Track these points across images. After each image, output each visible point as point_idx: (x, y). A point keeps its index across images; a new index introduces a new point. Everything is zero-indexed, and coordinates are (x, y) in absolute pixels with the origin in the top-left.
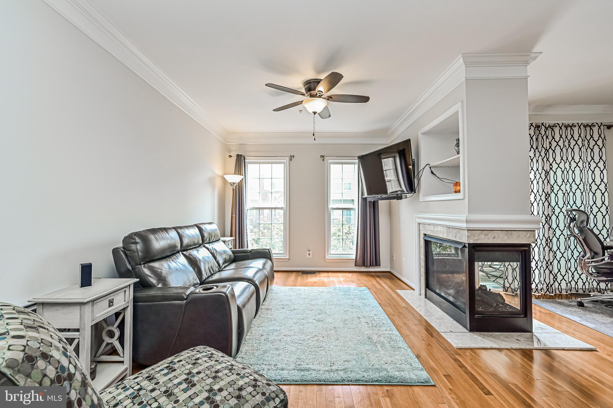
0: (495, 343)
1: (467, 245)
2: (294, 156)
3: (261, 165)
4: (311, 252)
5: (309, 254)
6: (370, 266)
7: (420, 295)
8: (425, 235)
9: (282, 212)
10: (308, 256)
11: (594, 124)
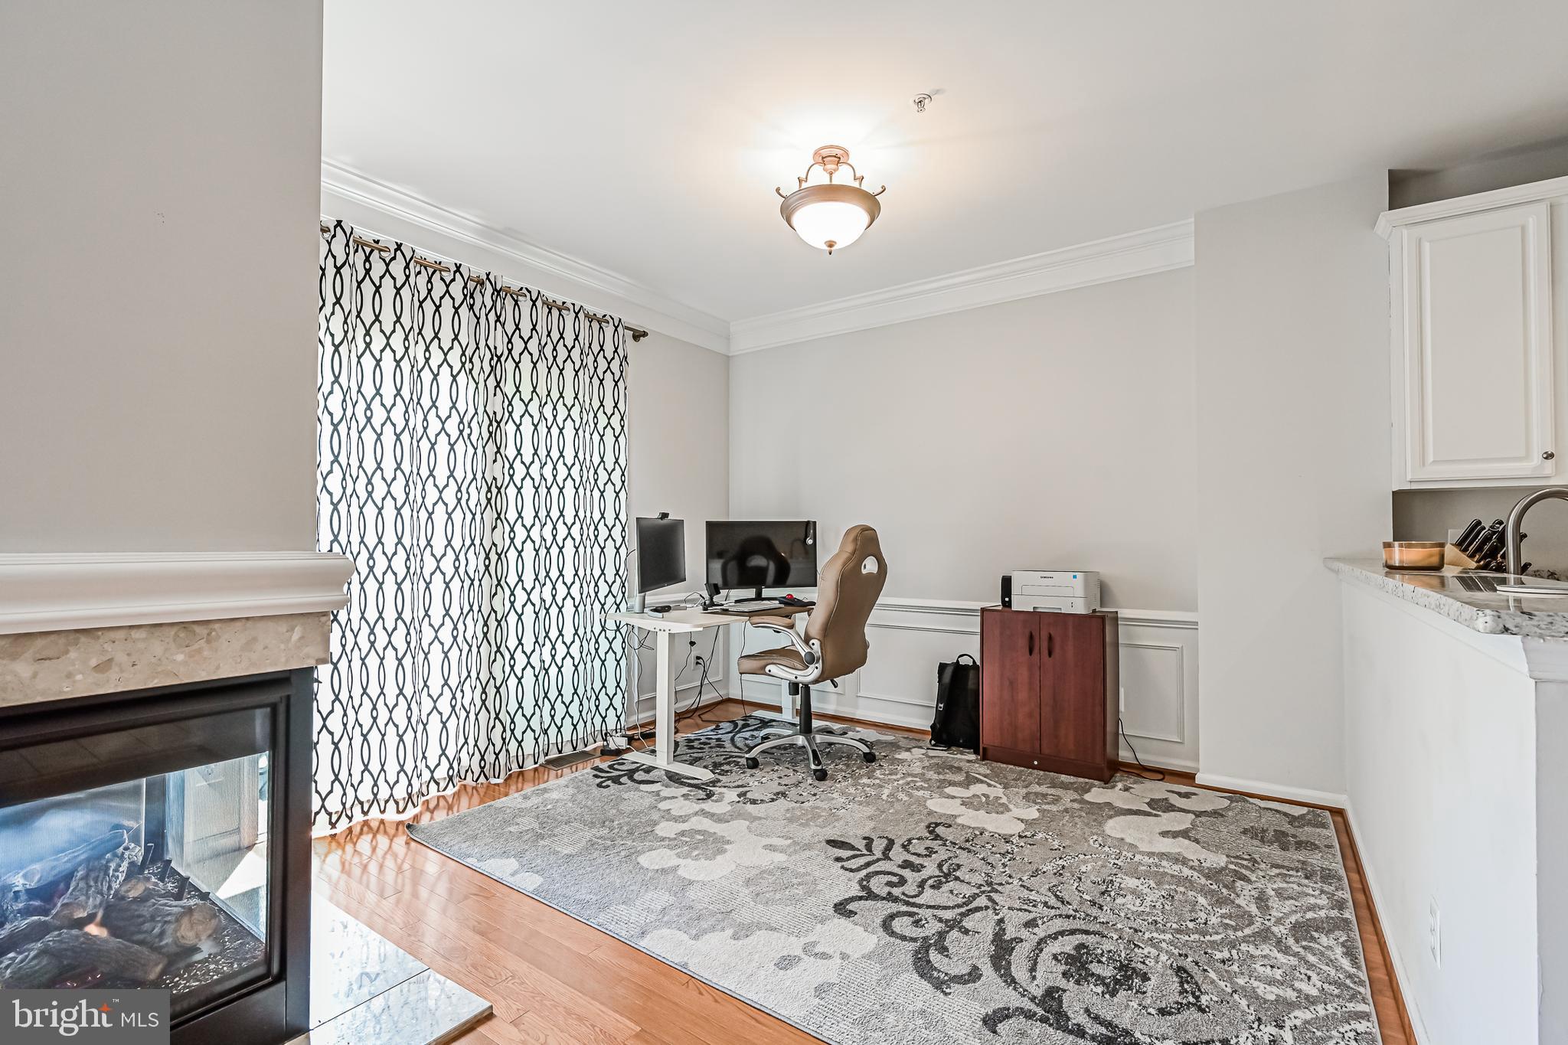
11: (608, 318)
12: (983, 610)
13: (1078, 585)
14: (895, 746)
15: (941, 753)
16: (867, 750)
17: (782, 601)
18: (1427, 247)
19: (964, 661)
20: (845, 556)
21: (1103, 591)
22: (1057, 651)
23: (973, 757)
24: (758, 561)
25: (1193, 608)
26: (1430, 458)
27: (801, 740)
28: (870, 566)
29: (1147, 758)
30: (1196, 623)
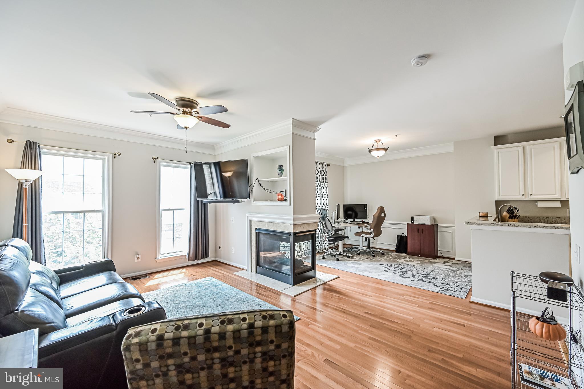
0: (308, 287)
1: (292, 234)
2: (120, 154)
3: (65, 157)
4: (140, 256)
5: (138, 259)
6: (202, 258)
7: (251, 272)
8: (256, 229)
9: (100, 215)
10: (136, 261)
11: (324, 163)
12: (407, 224)
13: (428, 219)
14: (387, 253)
15: (398, 254)
16: (382, 252)
17: (361, 221)
18: (500, 153)
19: (402, 235)
20: (378, 213)
21: (434, 220)
22: (424, 232)
23: (405, 255)
24: (350, 212)
25: (454, 223)
26: (501, 194)
27: (368, 250)
28: (383, 215)
29: (444, 255)
30: (455, 227)
